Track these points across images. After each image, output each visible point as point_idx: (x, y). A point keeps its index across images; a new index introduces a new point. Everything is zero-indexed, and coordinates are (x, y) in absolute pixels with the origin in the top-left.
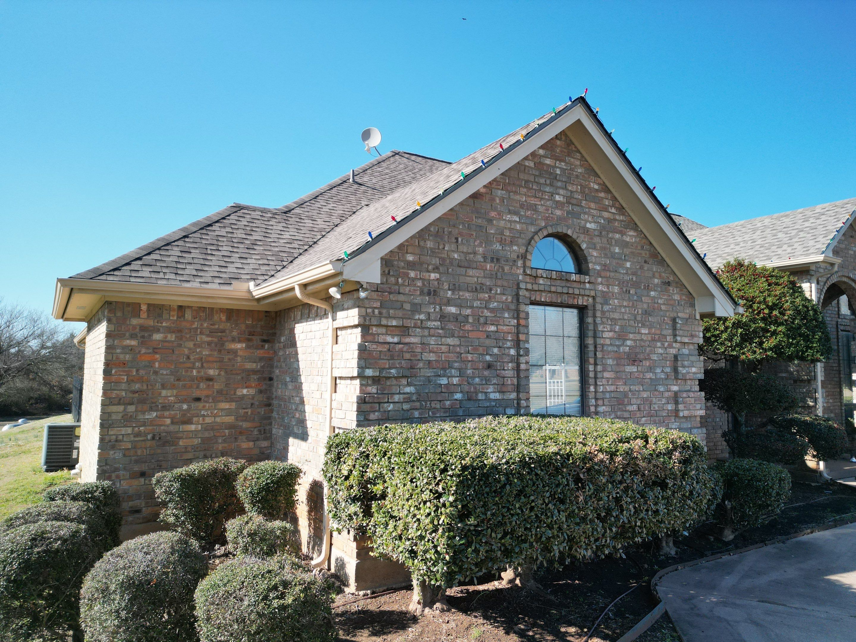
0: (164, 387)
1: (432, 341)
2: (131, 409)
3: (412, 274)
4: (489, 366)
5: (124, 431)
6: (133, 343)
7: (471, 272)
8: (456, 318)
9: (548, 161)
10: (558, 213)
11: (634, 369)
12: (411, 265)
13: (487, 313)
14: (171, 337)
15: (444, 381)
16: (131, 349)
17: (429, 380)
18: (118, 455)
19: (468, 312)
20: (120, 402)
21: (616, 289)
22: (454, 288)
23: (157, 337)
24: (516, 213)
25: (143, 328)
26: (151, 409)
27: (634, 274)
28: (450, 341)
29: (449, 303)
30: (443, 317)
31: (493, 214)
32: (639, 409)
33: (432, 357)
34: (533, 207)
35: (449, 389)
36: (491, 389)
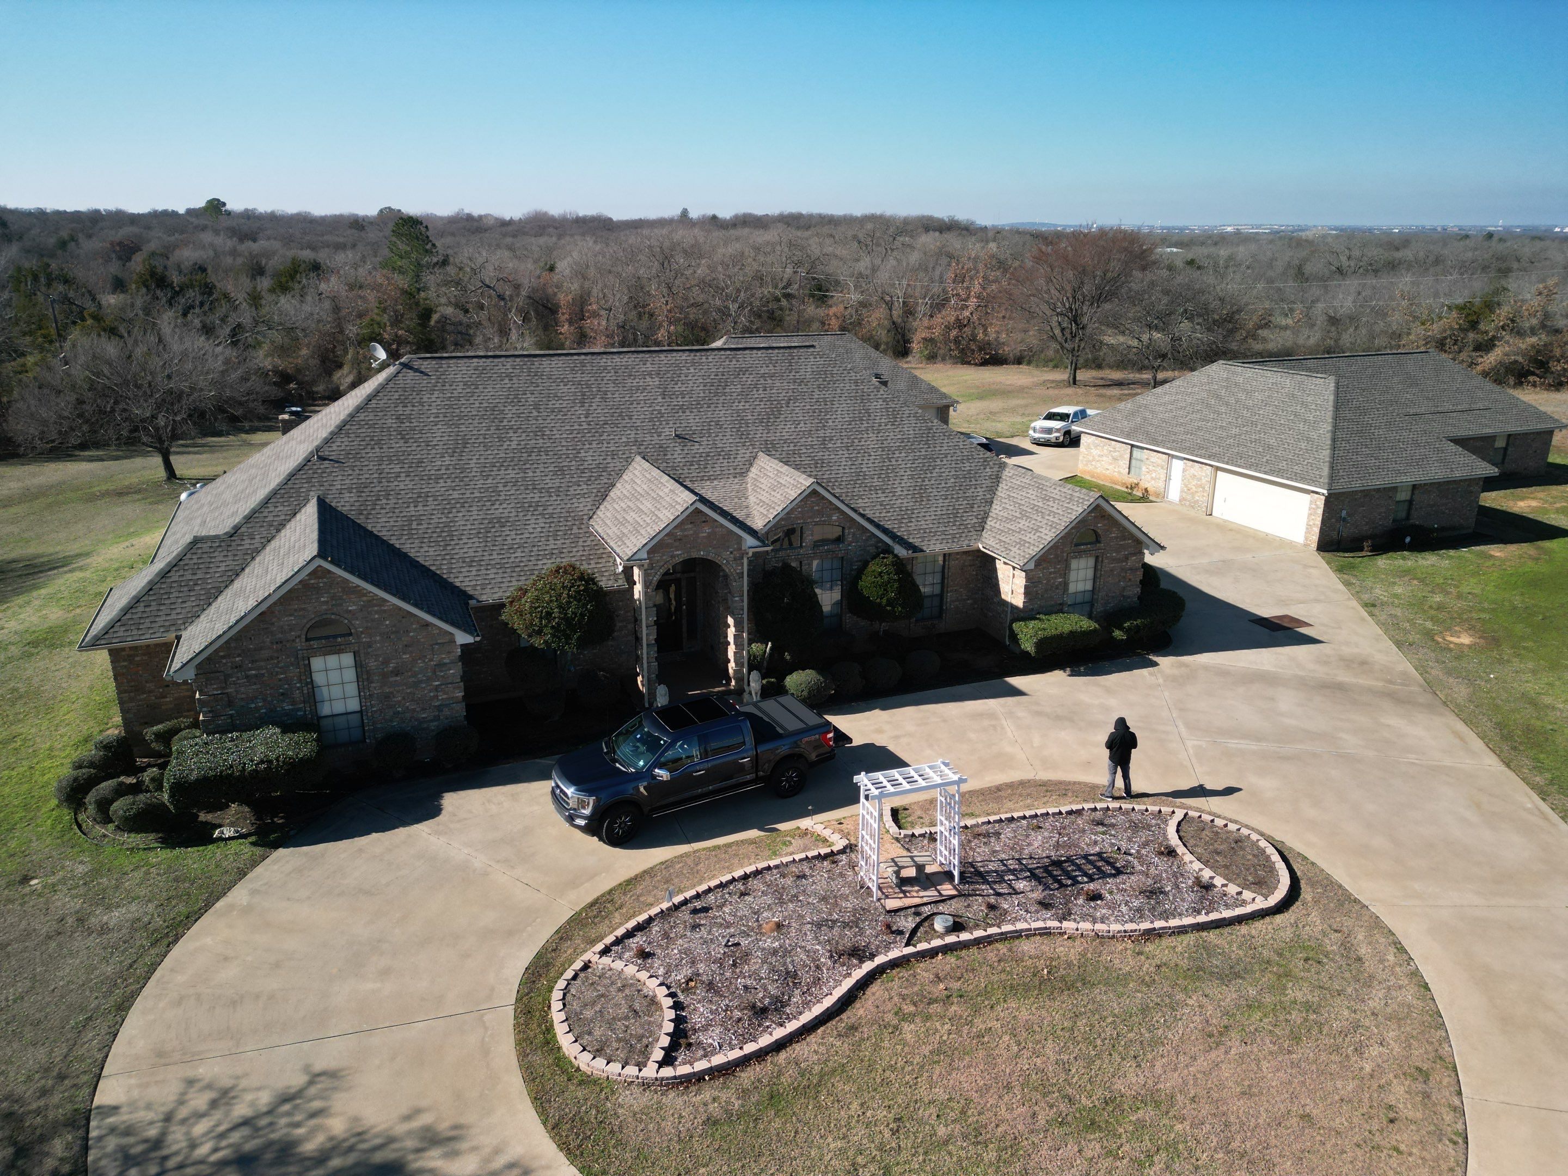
0: (147, 682)
1: (242, 689)
2: (132, 694)
3: (224, 661)
4: (283, 694)
5: (131, 705)
6: (125, 664)
7: (263, 652)
8: (256, 676)
9: (312, 582)
10: (325, 607)
11: (398, 678)
12: (223, 657)
13: (277, 669)
14: (146, 658)
15: (253, 706)
16: (125, 667)
17: (243, 706)
18: (132, 716)
19: (264, 671)
20: (125, 692)
21: (378, 638)
22: (253, 662)
23: (137, 659)
24: (291, 615)
25: (129, 656)
26: (143, 693)
27: (394, 626)
28: (254, 687)
29: (251, 669)
30: (247, 677)
31: (274, 620)
32: (404, 698)
33: (243, 696)
34: (304, 609)
35: (257, 709)
36: (285, 704)
